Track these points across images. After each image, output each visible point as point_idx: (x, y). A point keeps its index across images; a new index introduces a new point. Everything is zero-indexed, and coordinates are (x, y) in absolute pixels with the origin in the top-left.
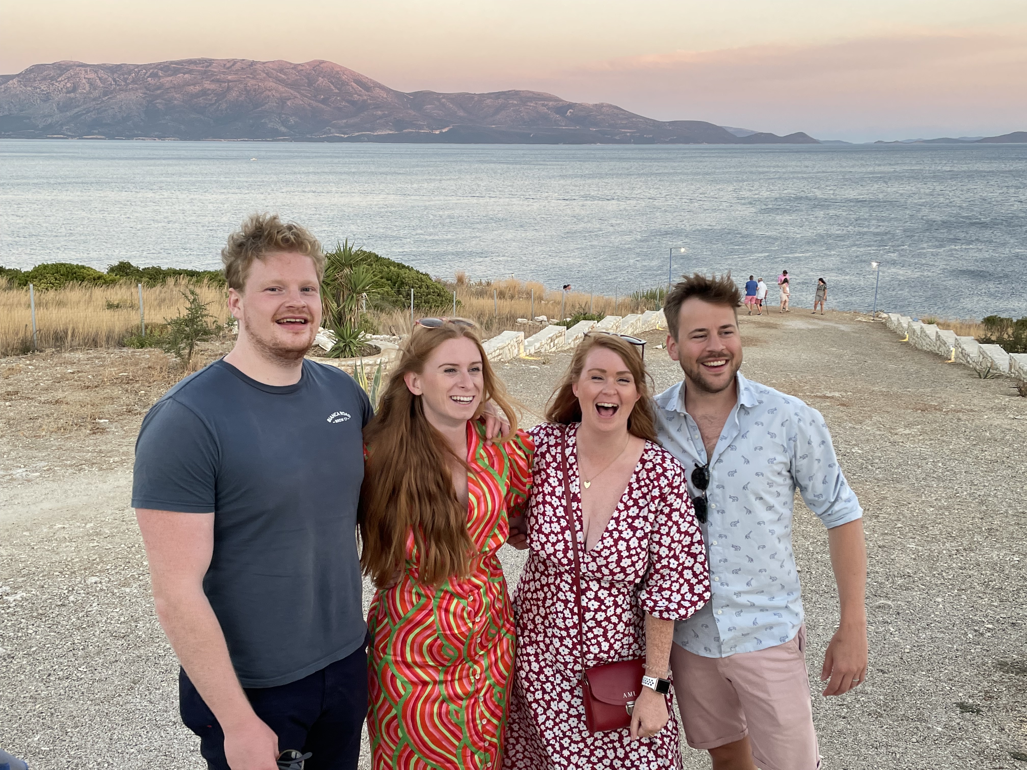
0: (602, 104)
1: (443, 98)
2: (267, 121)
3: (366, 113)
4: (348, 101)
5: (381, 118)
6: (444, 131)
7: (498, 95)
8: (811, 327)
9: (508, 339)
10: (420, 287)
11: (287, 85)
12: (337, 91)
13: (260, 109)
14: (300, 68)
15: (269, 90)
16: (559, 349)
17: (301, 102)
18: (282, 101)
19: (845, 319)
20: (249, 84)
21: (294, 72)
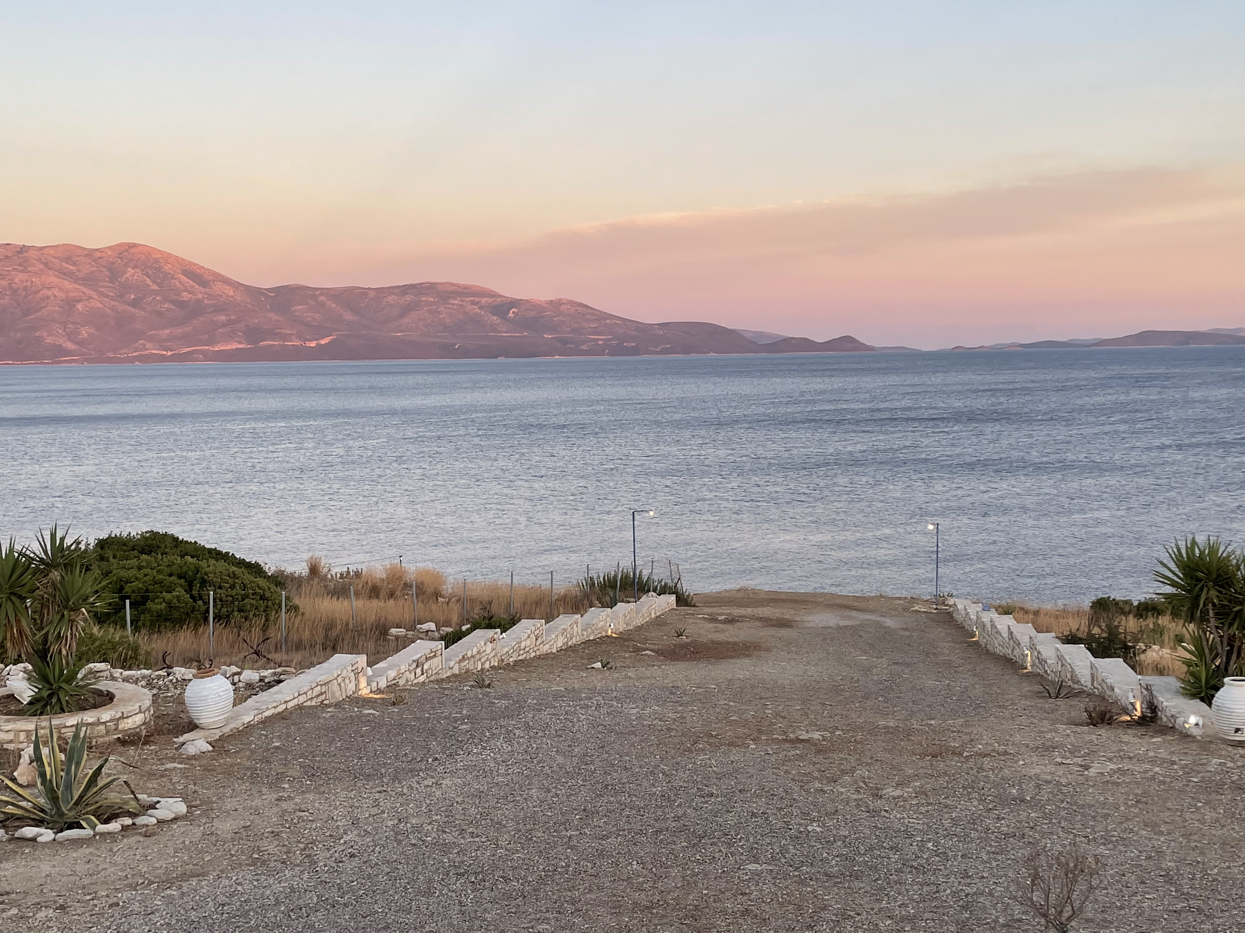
0: (560, 300)
1: (321, 295)
2: (45, 335)
3: (201, 319)
4: (173, 302)
5: (224, 325)
6: (323, 342)
7: (405, 289)
8: (842, 623)
9: (337, 668)
10: (232, 587)
11: (76, 280)
12: (156, 287)
13: (33, 317)
14: (98, 254)
15: (49, 288)
16: (432, 679)
17: (99, 305)
18: (70, 304)
19: (896, 610)
20: (16, 280)
21: (88, 260)
